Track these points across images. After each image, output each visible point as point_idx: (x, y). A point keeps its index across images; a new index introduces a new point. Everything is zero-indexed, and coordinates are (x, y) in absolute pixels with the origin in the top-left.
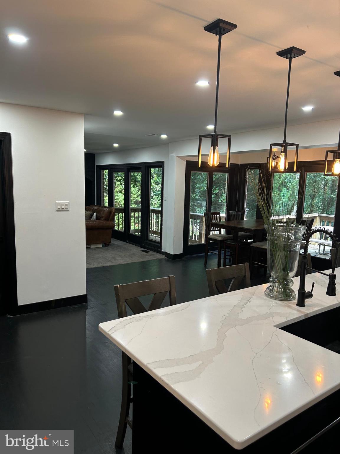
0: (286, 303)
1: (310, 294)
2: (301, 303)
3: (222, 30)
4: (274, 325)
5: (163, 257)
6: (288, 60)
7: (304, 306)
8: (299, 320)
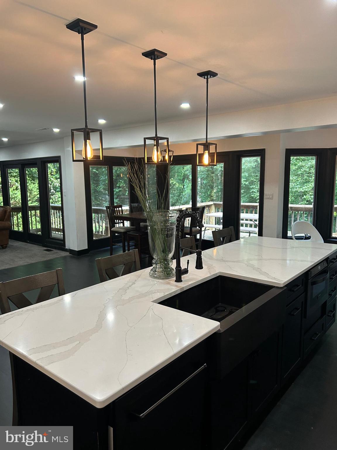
0: (167, 280)
1: (186, 270)
2: (179, 280)
3: (84, 29)
4: (153, 300)
5: (67, 254)
6: (153, 61)
7: (181, 281)
8: (176, 294)
